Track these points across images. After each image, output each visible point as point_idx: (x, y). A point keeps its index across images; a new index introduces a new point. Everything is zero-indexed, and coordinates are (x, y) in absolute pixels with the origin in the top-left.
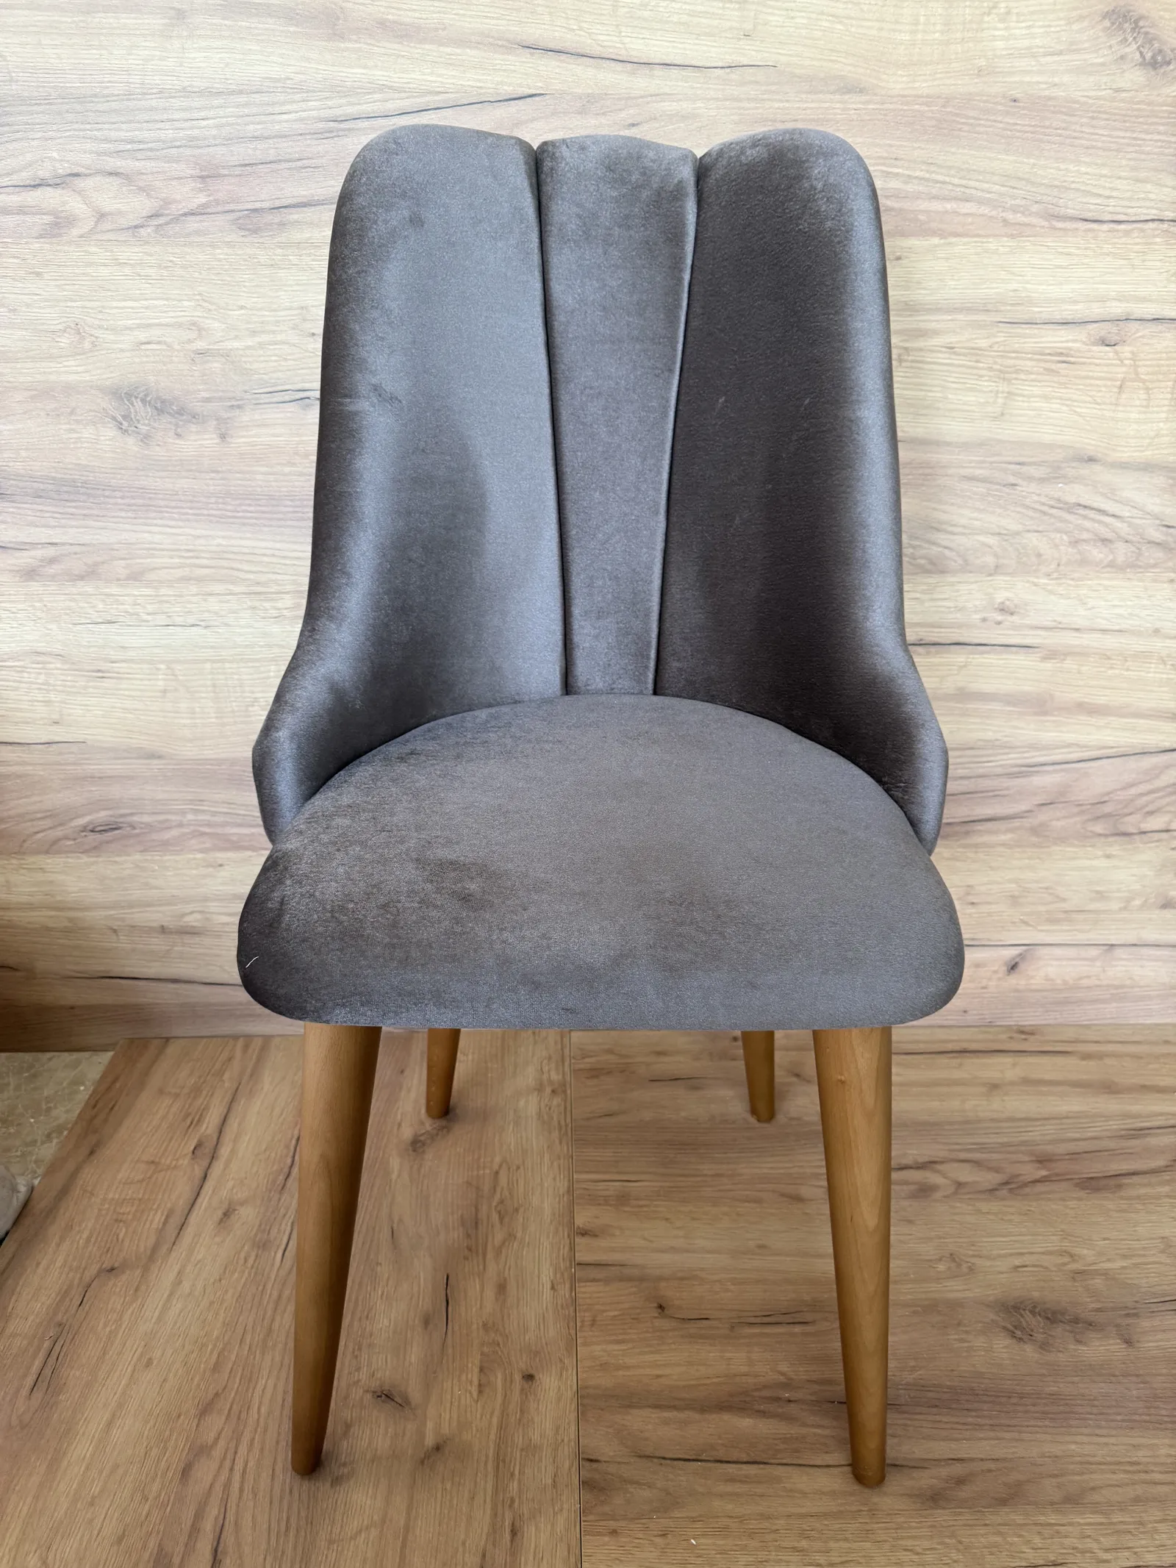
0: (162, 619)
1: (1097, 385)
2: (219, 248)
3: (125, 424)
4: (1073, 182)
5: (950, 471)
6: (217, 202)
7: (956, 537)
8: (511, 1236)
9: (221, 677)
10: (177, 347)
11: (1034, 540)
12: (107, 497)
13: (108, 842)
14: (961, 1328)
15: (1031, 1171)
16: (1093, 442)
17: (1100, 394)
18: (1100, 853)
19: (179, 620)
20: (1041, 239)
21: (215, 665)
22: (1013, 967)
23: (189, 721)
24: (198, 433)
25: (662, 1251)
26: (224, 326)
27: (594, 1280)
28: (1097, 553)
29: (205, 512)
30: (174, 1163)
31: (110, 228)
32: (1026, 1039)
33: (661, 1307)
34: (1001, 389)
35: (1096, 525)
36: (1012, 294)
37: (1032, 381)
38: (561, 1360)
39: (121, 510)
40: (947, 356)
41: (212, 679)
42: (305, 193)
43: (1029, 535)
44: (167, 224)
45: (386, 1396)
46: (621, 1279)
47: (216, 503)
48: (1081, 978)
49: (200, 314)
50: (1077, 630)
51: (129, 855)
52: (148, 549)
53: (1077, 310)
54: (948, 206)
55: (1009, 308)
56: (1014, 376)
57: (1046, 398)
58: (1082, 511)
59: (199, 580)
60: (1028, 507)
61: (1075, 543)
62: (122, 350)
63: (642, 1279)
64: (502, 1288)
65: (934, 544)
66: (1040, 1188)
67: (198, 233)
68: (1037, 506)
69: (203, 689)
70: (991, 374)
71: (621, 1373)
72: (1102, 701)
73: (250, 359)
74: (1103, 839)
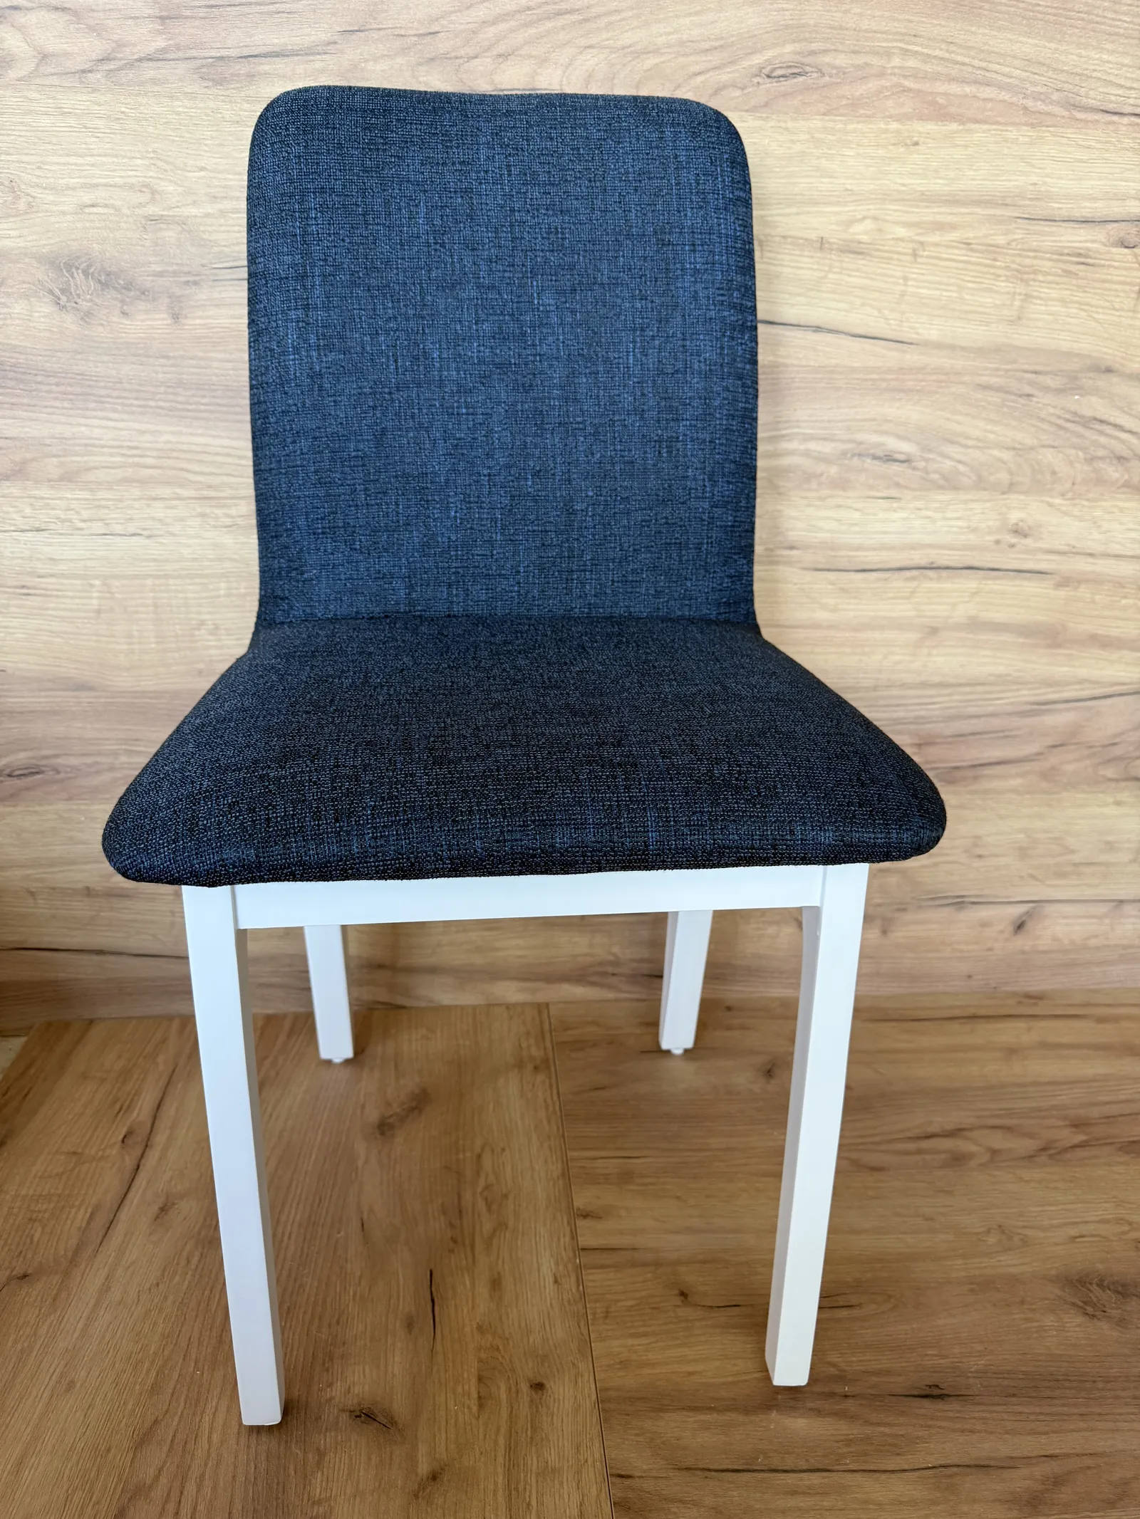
0: (98, 527)
1: (1116, 290)
2: (178, 99)
3: (64, 299)
4: (1094, 70)
5: (966, 378)
6: (178, 48)
7: (970, 450)
8: (501, 1226)
9: (165, 595)
10: (128, 212)
11: (1049, 457)
12: (40, 383)
13: (27, 789)
14: (1026, 1307)
15: (1070, 1137)
16: (1110, 351)
17: (1118, 300)
18: (1110, 800)
19: (118, 529)
20: (1061, 130)
21: (157, 582)
22: (1020, 927)
23: (125, 647)
24: (147, 311)
25: (677, 1232)
26: (180, 189)
27: (602, 1267)
28: (1113, 472)
29: (152, 403)
30: (100, 1153)
31: (53, 71)
32: (1035, 1004)
33: (683, 1294)
34: (1018, 291)
35: (1113, 441)
36: (1031, 188)
37: (1050, 282)
38: (574, 1364)
39: (56, 399)
40: (963, 252)
41: (154, 598)
42: (276, 41)
43: (1045, 450)
44: (120, 69)
45: (366, 1416)
46: (634, 1265)
47: (166, 393)
48: (1088, 938)
49: (154, 175)
50: (1091, 555)
51: (51, 804)
52: (86, 445)
53: (1096, 208)
54: (968, 89)
55: (1027, 202)
56: (1032, 276)
57: (1063, 301)
58: (1097, 426)
59: (142, 482)
60: (1043, 420)
61: (1091, 460)
62: (64, 213)
63: (657, 1264)
64: (496, 1284)
65: (948, 457)
66: (1081, 1153)
67: (154, 81)
68: (1053, 419)
69: (142, 609)
70: (1008, 273)
71: (646, 1371)
72: (1115, 632)
73: (209, 229)
74: (1113, 785)
